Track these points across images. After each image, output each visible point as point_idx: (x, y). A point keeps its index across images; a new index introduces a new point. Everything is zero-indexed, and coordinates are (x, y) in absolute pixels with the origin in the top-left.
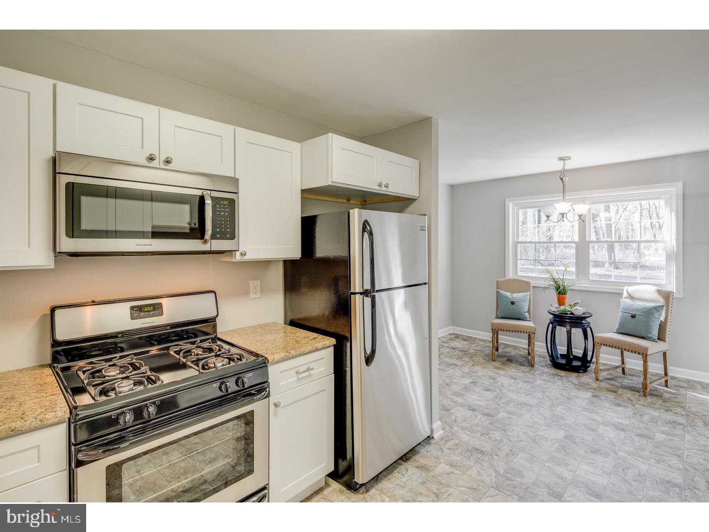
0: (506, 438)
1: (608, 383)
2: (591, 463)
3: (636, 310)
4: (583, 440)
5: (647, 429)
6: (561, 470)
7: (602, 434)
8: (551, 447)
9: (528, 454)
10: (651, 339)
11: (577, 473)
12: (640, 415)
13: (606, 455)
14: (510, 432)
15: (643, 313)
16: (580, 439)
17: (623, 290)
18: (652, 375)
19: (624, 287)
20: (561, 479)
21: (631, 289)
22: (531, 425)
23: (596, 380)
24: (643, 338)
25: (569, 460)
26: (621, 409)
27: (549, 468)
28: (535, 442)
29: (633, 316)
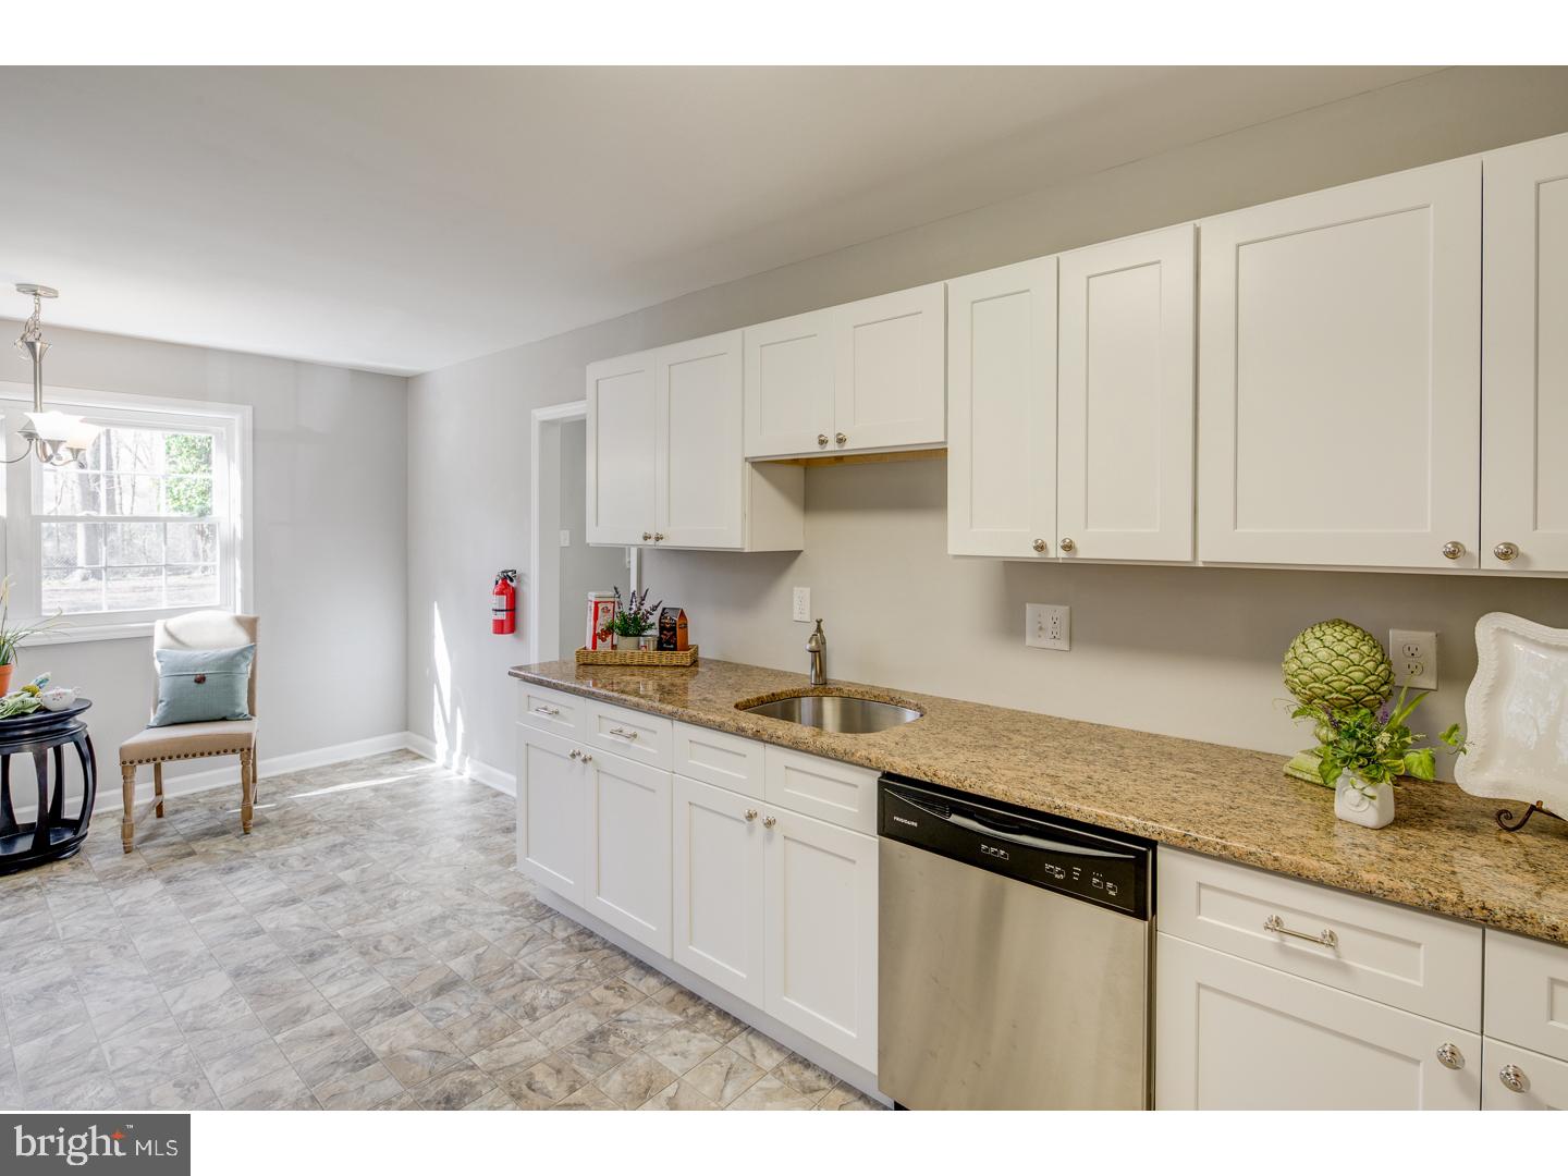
0: (125, 1077)
1: (158, 846)
2: (330, 977)
3: (205, 665)
4: (267, 957)
5: (318, 876)
6: (310, 1025)
7: (277, 928)
8: (237, 1011)
9: (222, 1057)
10: (241, 717)
11: (336, 1006)
12: (283, 864)
13: (329, 950)
14: (113, 1059)
15: (220, 667)
16: (261, 960)
17: (152, 628)
18: (206, 796)
19: (154, 621)
20: (331, 1034)
21: (174, 623)
22: (133, 1012)
23: (126, 853)
24: (224, 719)
25: (298, 1002)
26: (243, 873)
27: (290, 1040)
28: (196, 1029)
29: (201, 680)
